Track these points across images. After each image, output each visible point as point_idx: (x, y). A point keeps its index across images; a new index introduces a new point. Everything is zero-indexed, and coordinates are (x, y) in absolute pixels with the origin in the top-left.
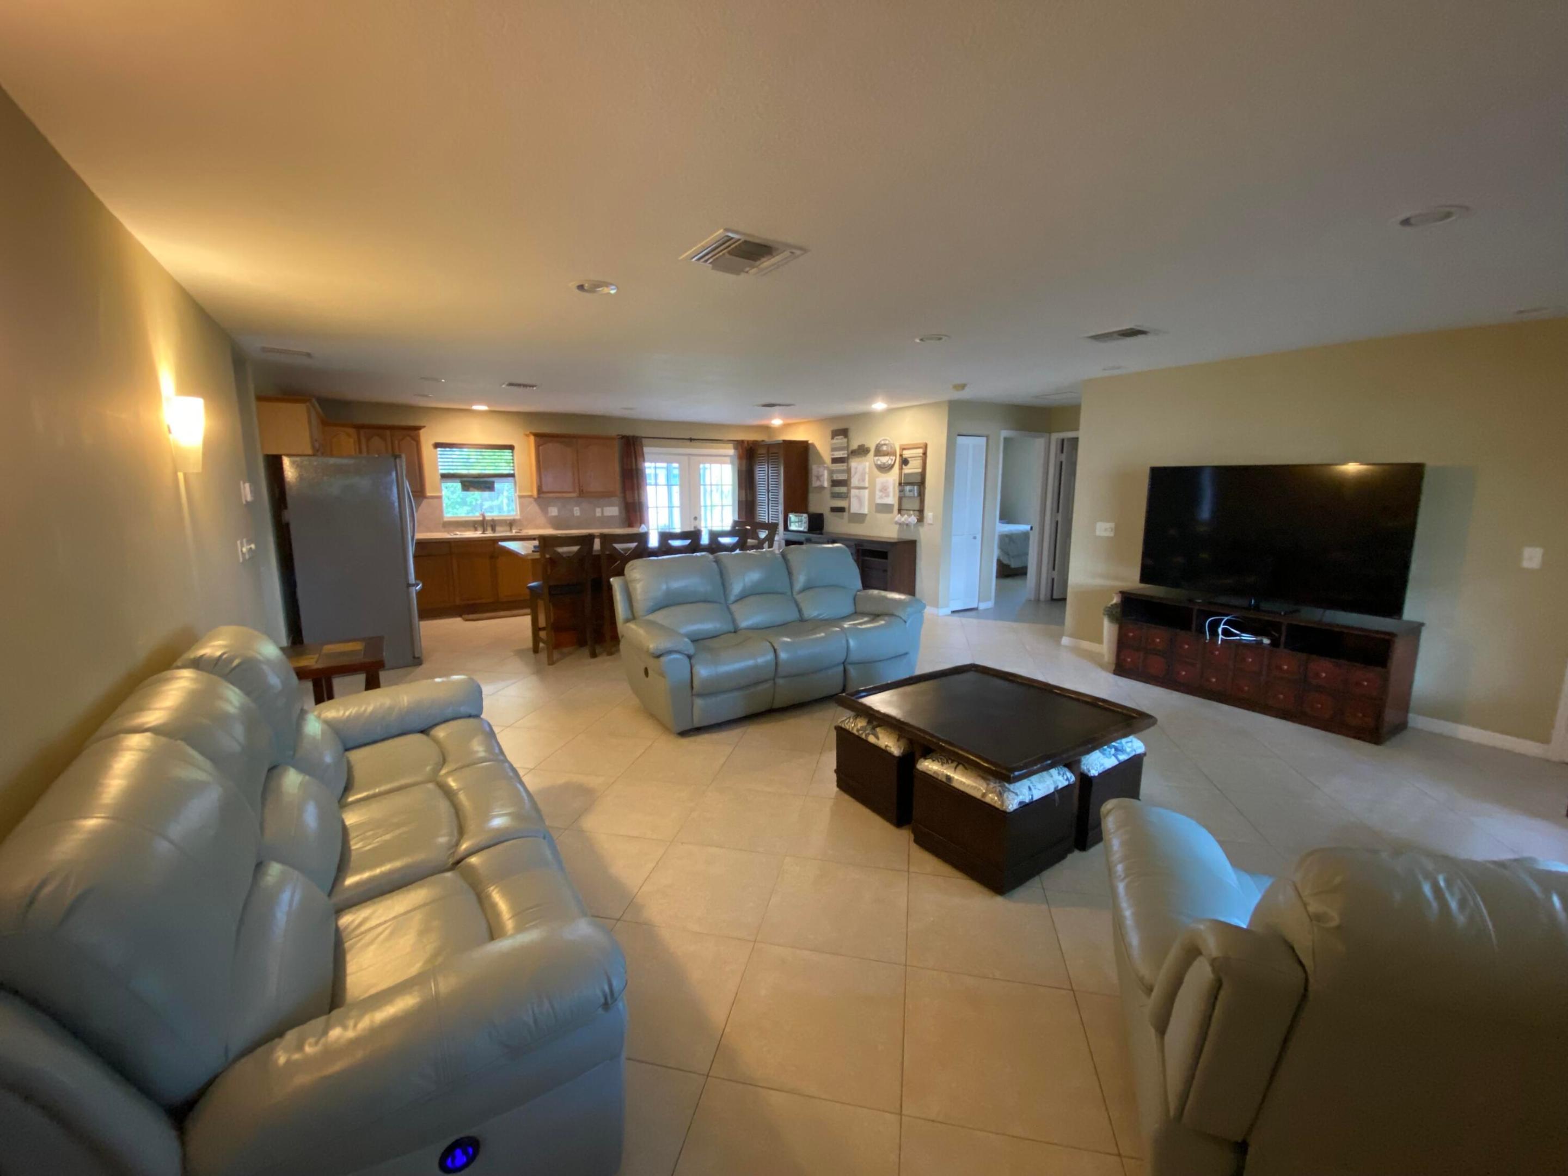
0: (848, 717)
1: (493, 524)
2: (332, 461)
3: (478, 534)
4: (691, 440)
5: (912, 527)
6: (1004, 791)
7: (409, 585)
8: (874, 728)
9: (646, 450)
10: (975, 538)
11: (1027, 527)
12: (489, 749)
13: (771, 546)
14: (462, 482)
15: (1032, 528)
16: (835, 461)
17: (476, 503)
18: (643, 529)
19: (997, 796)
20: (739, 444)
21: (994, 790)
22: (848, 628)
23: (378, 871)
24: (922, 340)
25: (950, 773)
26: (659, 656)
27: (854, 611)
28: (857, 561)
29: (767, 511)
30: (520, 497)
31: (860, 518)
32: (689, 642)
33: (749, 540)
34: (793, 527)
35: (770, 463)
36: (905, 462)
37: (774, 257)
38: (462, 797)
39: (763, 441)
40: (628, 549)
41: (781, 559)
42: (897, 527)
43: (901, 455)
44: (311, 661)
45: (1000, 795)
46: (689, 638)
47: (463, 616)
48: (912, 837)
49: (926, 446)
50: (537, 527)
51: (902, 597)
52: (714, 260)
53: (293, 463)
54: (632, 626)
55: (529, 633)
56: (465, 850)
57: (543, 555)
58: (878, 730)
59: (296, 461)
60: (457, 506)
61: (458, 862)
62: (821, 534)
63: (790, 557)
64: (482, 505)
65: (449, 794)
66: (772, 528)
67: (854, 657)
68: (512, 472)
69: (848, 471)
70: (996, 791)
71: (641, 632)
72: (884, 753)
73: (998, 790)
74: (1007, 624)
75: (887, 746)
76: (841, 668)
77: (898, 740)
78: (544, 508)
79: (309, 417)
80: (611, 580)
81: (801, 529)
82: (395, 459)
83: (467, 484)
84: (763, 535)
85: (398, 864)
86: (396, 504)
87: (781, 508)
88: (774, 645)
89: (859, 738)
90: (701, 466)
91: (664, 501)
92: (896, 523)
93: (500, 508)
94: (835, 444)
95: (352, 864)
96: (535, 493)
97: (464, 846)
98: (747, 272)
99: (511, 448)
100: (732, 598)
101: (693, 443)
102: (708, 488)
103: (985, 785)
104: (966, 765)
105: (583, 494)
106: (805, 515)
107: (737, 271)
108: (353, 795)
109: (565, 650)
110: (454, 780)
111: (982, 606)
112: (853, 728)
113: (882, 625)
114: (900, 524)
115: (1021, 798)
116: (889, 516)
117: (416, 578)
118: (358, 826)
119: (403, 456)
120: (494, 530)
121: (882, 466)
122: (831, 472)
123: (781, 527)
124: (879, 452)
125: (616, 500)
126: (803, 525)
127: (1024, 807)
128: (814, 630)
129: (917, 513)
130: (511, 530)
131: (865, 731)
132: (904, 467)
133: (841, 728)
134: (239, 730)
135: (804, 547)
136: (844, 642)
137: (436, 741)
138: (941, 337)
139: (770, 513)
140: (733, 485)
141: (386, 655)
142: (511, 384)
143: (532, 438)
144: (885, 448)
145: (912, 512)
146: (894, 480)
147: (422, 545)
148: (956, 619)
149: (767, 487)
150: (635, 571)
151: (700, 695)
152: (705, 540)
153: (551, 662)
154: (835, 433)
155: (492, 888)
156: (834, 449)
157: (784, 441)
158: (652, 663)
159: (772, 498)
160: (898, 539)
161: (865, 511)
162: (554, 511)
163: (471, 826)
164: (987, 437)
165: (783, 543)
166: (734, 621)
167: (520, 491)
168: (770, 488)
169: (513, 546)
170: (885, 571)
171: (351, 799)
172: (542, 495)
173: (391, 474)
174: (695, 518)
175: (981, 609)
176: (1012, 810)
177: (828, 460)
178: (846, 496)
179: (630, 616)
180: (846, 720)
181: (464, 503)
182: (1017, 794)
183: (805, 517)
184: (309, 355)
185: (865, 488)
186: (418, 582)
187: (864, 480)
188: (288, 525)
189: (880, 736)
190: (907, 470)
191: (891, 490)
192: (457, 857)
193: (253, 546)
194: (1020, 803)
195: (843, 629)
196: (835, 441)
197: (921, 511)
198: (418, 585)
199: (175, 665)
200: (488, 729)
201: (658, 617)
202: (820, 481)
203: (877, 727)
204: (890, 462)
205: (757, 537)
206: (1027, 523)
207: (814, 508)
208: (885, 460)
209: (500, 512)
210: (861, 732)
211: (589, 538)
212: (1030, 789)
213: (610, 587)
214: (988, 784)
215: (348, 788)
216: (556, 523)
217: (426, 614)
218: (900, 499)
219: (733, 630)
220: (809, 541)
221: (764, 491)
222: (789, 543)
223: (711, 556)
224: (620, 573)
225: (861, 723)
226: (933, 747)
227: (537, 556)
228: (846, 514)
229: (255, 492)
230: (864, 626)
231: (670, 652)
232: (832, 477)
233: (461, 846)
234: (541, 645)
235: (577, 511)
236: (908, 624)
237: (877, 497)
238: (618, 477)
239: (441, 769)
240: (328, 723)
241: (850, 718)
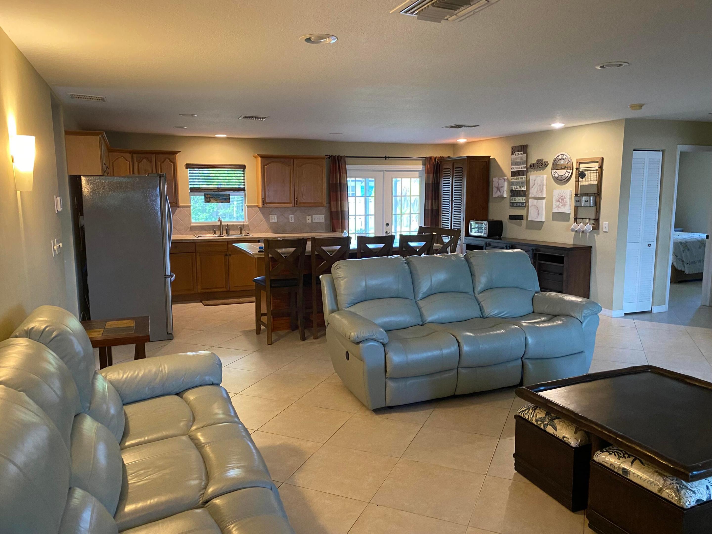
0: (527, 408)
1: (228, 229)
2: (115, 180)
3: (216, 237)
4: (386, 158)
5: (588, 234)
6: (682, 489)
7: (166, 276)
8: (552, 420)
9: (348, 167)
10: (649, 245)
11: (704, 236)
12: (226, 413)
13: (453, 250)
14: (205, 195)
15: (707, 237)
16: (514, 174)
17: (213, 211)
18: (345, 235)
19: (675, 493)
20: (427, 160)
21: (671, 486)
22: (525, 326)
23: (149, 502)
24: (602, 67)
25: (626, 466)
26: (358, 343)
27: (531, 310)
28: (534, 264)
29: (450, 218)
30: (248, 207)
31: (538, 225)
32: (385, 332)
33: (435, 245)
34: (473, 233)
35: (454, 177)
36: (582, 175)
37: (472, 5)
38: (208, 449)
39: (449, 157)
40: (334, 251)
41: (465, 262)
42: (574, 233)
43: (577, 169)
44: (98, 335)
45: (678, 491)
46: (383, 328)
47: (203, 302)
48: (587, 522)
49: (602, 159)
50: (261, 232)
51: (579, 299)
52: (420, 11)
53: (88, 181)
54: (336, 316)
55: (253, 316)
56: (212, 492)
57: (267, 255)
58: (556, 421)
59: (91, 180)
60: (199, 213)
61: (207, 502)
62: (500, 239)
63: (472, 260)
64: (217, 212)
65: (198, 446)
66: (455, 234)
67: (531, 353)
68: (243, 187)
69: (527, 183)
70: (673, 487)
71: (345, 322)
72: (562, 443)
73: (675, 487)
74: (682, 327)
75: (564, 437)
76: (520, 361)
77: (575, 433)
78: (266, 216)
79: (101, 146)
80: (320, 277)
81: (481, 235)
82: (160, 177)
83: (209, 196)
84: (446, 240)
85: (163, 498)
86: (159, 213)
87: (463, 215)
88: (458, 338)
89: (538, 427)
90: (394, 180)
91: (361, 210)
92: (572, 230)
93: (231, 216)
94: (516, 159)
95: (130, 495)
96: (260, 205)
97: (211, 490)
98: (447, 19)
99: (243, 167)
100: (420, 296)
101: (388, 161)
102: (398, 198)
103: (662, 481)
104: (643, 460)
105: (297, 204)
106: (486, 222)
107: (437, 19)
108: (130, 440)
109: (282, 332)
110: (202, 435)
111: (656, 310)
112: (531, 419)
113: (559, 325)
114: (576, 231)
115: (699, 496)
116: (565, 224)
117: (171, 271)
118: (135, 465)
119: (165, 174)
120: (228, 233)
121: (560, 179)
122: (511, 184)
123: (463, 233)
124: (556, 166)
125: (324, 210)
126: (484, 231)
127: (701, 504)
128: (495, 326)
129: (592, 222)
130: (241, 233)
131: (543, 422)
132: (580, 179)
133: (520, 417)
134: (57, 384)
135: (486, 251)
136: (523, 339)
137: (187, 402)
138: (622, 63)
139: (453, 220)
140: (420, 196)
141: (151, 331)
142: (246, 117)
143: (259, 159)
144: (562, 162)
145: (587, 221)
146: (571, 192)
147: (176, 244)
148: (630, 321)
149: (450, 197)
150: (340, 270)
151: (392, 379)
152: (396, 244)
153: (270, 343)
154: (515, 150)
155: (232, 526)
156: (513, 164)
157: (468, 157)
158: (352, 348)
159: (454, 207)
160: (573, 245)
161: (543, 221)
162: (274, 219)
163: (216, 474)
164: (663, 151)
165: (464, 246)
166: (421, 315)
167: (248, 203)
168: (454, 199)
169: (243, 246)
170: (561, 274)
171: (127, 444)
172: (266, 205)
173: (156, 190)
174: (387, 225)
175: (654, 312)
176: (689, 507)
177: (507, 172)
178: (525, 205)
179: (335, 308)
180: (526, 410)
181: (204, 211)
182: (694, 492)
183: (485, 224)
184: (103, 99)
185: (543, 198)
186: (172, 274)
187: (542, 191)
188: (83, 227)
189: (558, 427)
190: (583, 182)
191: (568, 200)
192: (205, 498)
193: (61, 244)
194: (698, 501)
195: (521, 326)
196: (514, 156)
197: (597, 220)
198: (172, 276)
199: (14, 334)
200: (225, 395)
201: (357, 309)
202: (500, 192)
203: (555, 419)
204: (567, 175)
205: (442, 242)
206: (704, 233)
207: (494, 216)
208: (561, 173)
209: (230, 218)
210: (539, 423)
211: (302, 242)
212: (707, 487)
213: (319, 282)
214: (665, 480)
215: (125, 435)
216: (275, 228)
217: (177, 299)
218: (576, 208)
219: (421, 323)
220: (488, 245)
221: (448, 201)
222: (470, 247)
223: (403, 259)
224: (328, 271)
225: (540, 414)
226: (610, 442)
227: (262, 255)
228: (524, 222)
229: (63, 204)
230: (541, 325)
231: (368, 340)
232: (512, 188)
233: (209, 489)
234: (263, 327)
235: (292, 219)
236: (584, 324)
237: (554, 206)
238: (325, 192)
239: (192, 426)
240: (111, 382)
241: (529, 409)
